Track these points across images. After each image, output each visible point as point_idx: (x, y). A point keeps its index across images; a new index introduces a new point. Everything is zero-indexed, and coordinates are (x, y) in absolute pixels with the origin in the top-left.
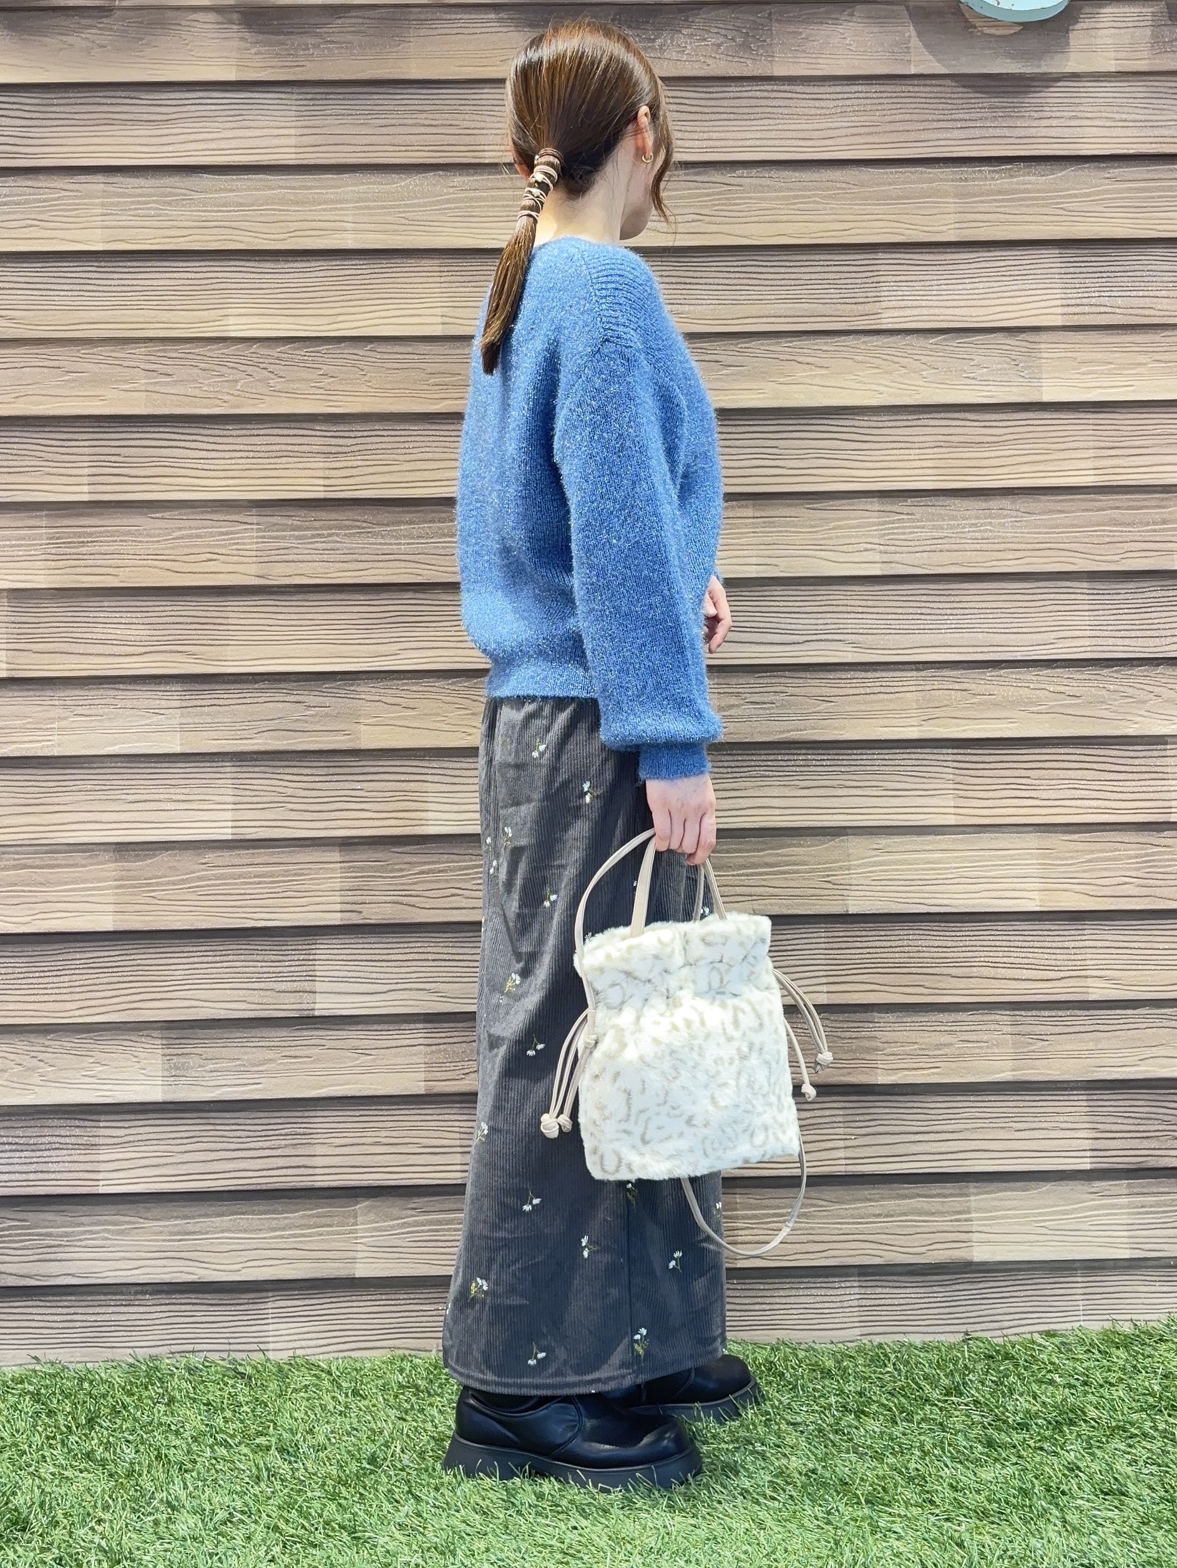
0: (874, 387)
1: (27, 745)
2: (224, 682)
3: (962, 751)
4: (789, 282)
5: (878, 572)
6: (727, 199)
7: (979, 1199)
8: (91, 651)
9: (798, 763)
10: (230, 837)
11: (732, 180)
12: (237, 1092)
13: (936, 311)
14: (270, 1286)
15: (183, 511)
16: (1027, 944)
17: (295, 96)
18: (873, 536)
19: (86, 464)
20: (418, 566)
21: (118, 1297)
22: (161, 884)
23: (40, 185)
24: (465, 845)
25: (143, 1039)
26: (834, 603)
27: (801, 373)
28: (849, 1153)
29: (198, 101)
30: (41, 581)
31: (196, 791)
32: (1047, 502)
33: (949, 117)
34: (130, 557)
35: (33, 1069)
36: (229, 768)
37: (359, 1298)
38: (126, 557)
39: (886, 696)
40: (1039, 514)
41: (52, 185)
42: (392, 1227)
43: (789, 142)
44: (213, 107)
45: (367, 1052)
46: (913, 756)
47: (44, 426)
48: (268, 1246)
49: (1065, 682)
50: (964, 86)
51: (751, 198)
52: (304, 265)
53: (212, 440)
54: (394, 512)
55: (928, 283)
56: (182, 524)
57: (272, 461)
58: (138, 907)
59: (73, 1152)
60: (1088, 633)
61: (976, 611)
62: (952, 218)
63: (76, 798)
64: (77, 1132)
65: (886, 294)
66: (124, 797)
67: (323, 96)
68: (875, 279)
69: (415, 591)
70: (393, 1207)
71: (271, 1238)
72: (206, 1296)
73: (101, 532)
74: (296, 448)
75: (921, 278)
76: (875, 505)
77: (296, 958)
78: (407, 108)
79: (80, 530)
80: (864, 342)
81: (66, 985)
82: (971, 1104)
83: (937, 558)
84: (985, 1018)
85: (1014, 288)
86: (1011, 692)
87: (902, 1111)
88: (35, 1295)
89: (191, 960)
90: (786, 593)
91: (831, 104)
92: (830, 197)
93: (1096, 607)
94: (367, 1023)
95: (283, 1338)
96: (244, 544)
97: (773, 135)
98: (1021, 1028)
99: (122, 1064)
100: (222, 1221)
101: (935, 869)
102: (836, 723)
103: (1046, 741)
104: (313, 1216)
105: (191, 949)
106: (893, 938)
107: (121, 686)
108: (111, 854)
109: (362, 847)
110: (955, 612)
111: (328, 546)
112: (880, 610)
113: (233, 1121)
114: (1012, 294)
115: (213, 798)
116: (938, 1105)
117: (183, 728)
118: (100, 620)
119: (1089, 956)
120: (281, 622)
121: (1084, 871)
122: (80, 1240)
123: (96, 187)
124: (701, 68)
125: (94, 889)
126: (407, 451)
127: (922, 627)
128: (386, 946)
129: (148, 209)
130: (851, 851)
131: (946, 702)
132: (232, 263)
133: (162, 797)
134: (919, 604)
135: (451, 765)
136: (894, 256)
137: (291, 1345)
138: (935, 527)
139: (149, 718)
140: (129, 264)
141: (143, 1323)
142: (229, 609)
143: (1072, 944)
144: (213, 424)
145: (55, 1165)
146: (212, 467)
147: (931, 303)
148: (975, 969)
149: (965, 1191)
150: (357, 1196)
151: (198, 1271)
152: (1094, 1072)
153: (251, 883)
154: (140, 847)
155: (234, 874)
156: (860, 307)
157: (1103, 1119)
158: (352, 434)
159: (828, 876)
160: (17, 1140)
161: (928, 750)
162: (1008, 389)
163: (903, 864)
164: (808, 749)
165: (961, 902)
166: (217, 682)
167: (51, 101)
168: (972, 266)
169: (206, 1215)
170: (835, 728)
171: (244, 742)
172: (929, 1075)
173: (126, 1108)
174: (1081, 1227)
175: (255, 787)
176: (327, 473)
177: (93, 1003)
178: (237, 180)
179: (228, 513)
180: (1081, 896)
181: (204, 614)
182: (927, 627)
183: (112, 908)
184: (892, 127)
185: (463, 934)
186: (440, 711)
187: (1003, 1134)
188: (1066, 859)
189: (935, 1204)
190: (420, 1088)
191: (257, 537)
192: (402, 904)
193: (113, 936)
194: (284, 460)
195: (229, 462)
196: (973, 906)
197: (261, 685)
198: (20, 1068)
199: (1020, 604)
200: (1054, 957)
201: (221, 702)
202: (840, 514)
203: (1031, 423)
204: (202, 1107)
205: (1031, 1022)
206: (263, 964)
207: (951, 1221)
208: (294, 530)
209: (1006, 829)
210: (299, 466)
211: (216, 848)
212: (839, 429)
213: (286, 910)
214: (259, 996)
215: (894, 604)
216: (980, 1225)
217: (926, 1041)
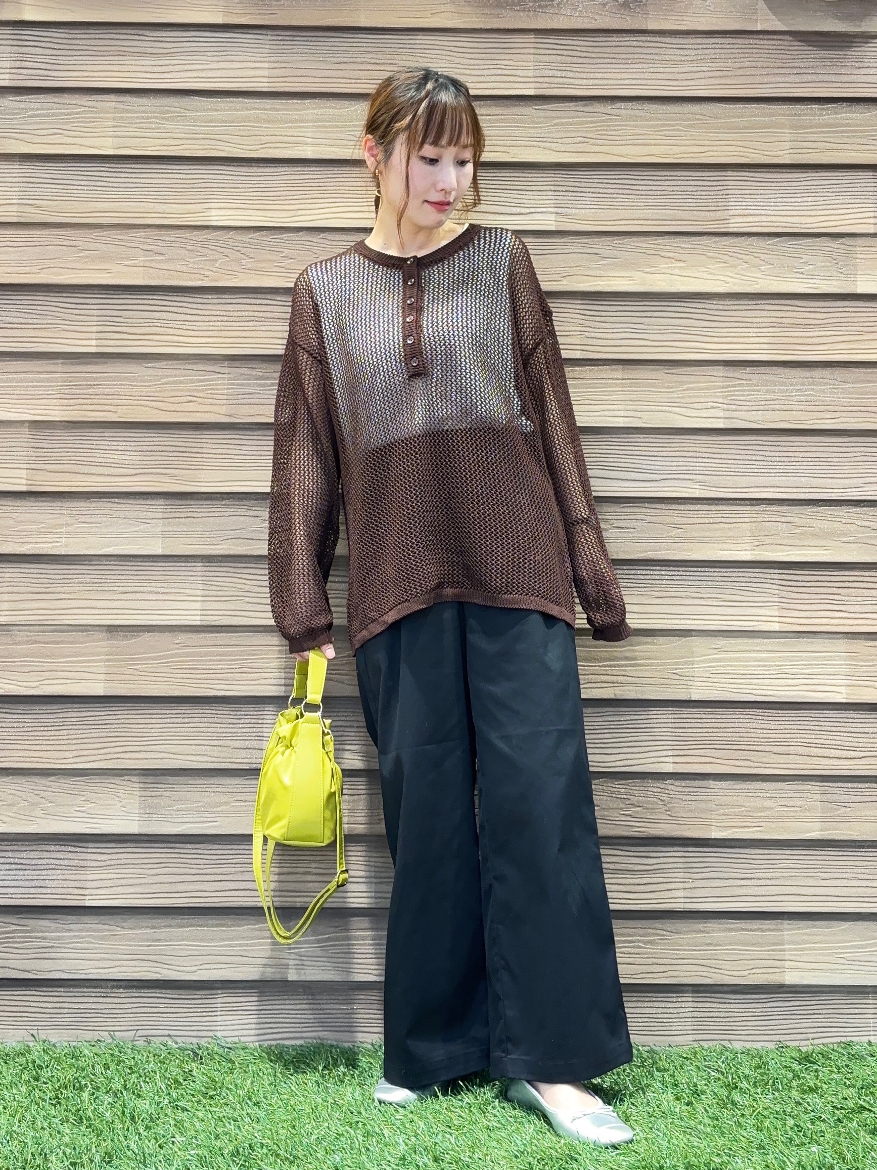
0: (722, 278)
1: (40, 545)
2: (198, 499)
3: (786, 572)
4: (656, 193)
5: (721, 426)
6: (608, 126)
7: (790, 931)
8: (93, 472)
9: (653, 577)
10: (198, 623)
11: (613, 112)
12: (198, 828)
13: (774, 219)
14: (219, 985)
15: (170, 362)
17: (269, 37)
18: (719, 397)
19: (95, 323)
21: (98, 990)
22: (144, 659)
23: (65, 102)
25: (125, 783)
26: (685, 449)
27: (663, 266)
28: (688, 893)
29: (191, 39)
30: (56, 415)
31: (172, 585)
32: (857, 373)
33: (787, 65)
34: (127, 397)
35: (35, 804)
36: (199, 567)
37: (291, 997)
38: (124, 397)
39: (726, 526)
40: (853, 383)
41: (74, 102)
42: (319, 941)
43: (658, 82)
44: (204, 44)
46: (746, 574)
47: (62, 292)
48: (219, 953)
49: (870, 518)
50: (799, 41)
51: (626, 126)
52: (272, 170)
53: (195, 306)
55: (767, 196)
56: (169, 372)
57: (241, 324)
58: (123, 677)
59: (66, 872)
61: (800, 459)
62: (787, 145)
63: (77, 589)
64: (70, 855)
65: (733, 204)
66: (115, 588)
67: (291, 38)
68: (725, 192)
71: (221, 946)
72: (168, 991)
73: (105, 377)
74: (261, 314)
75: (762, 192)
76: (720, 371)
77: (248, 721)
78: (357, 49)
79: (88, 375)
80: (715, 242)
81: (65, 738)
82: (787, 857)
83: (769, 416)
84: (799, 787)
85: (836, 202)
86: (826, 525)
87: (731, 860)
88: (32, 986)
89: (165, 721)
90: (647, 440)
91: (693, 52)
92: (691, 126)
95: (229, 1028)
96: (217, 389)
97: (646, 76)
98: (828, 796)
99: (107, 802)
100: (183, 932)
101: (760, 666)
102: (685, 546)
104: (255, 929)
105: (165, 712)
106: (727, 721)
107: (117, 500)
108: (104, 634)
110: (783, 459)
112: (722, 456)
113: (194, 851)
114: (835, 206)
115: (187, 592)
116: (760, 857)
117: (164, 535)
118: (102, 447)
120: (244, 452)
122: (70, 943)
123: (109, 104)
124: (591, 23)
125: (89, 661)
127: (756, 470)
129: (150, 123)
130: (694, 649)
131: (775, 532)
132: (216, 167)
133: (146, 589)
134: (754, 453)
136: (740, 174)
137: (235, 1033)
138: (768, 391)
139: (138, 526)
140: (133, 166)
141: (117, 1011)
142: (204, 441)
143: (871, 730)
144: (195, 294)
145: (51, 882)
146: (194, 328)
147: (769, 213)
148: (792, 748)
149: (779, 926)
151: (162, 971)
153: (214, 660)
154: (129, 629)
155: (201, 653)
156: (711, 213)
159: (676, 669)
160: (21, 861)
161: (759, 570)
162: (829, 282)
163: (736, 661)
164: (662, 566)
165: (782, 693)
166: (192, 499)
167: (75, 36)
168: (803, 183)
169: (170, 926)
170: (685, 550)
171: (213, 547)
172: (753, 832)
173: (109, 838)
174: (871, 959)
175: (220, 584)
177: (86, 752)
178: (221, 102)
179: (206, 365)
181: (184, 444)
182: (760, 471)
183: (103, 677)
184: (741, 72)
187: (811, 882)
188: (868, 661)
189: (755, 936)
191: (229, 384)
193: (103, 700)
194: (251, 324)
195: (207, 324)
196: (793, 697)
197: (227, 502)
198: (26, 803)
199: (836, 455)
200: (856, 740)
201: (195, 515)
202: (693, 378)
203: (847, 309)
204: (170, 838)
205: (836, 791)
206: (222, 726)
207: (768, 951)
208: (257, 379)
209: (820, 636)
210: (263, 328)
211: (187, 631)
212: (693, 310)
213: (241, 683)
214: (218, 751)
215: (734, 451)
216: (791, 955)
217: (752, 804)
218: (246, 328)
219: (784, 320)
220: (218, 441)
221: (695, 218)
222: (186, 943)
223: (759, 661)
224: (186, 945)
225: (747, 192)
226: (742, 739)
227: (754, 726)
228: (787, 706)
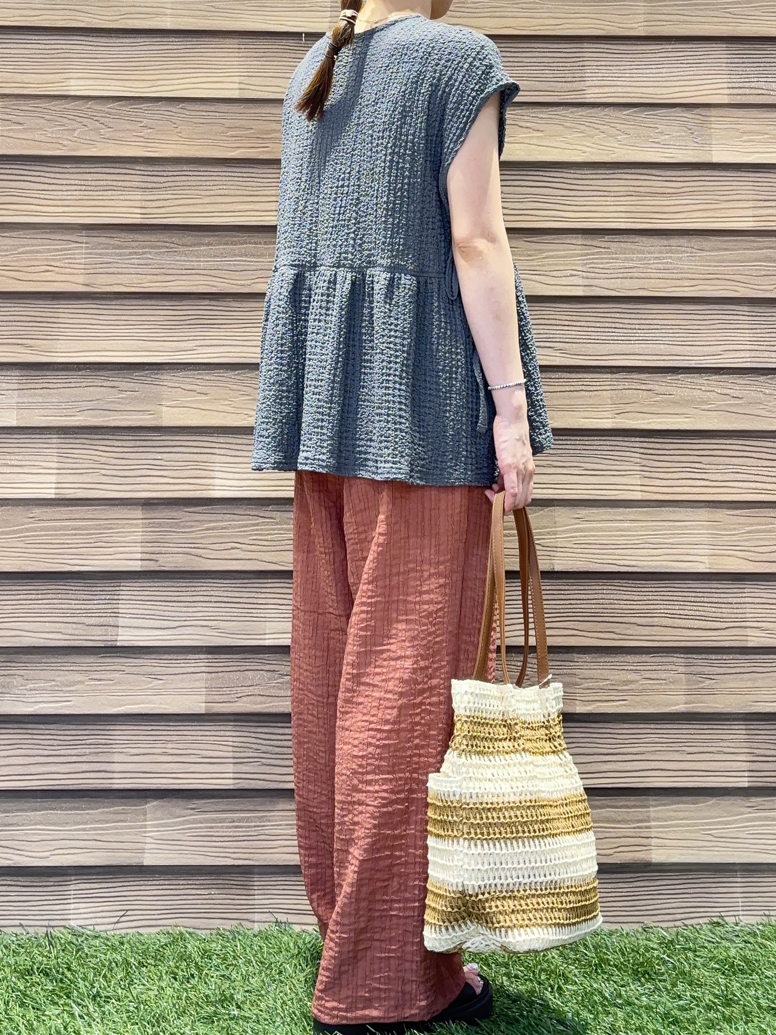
0: (579, 147)
2: (54, 370)
3: (647, 440)
5: (581, 293)
7: (657, 810)
10: (53, 496)
12: (52, 708)
13: (629, 89)
14: (73, 872)
15: (27, 232)
16: (698, 599)
18: (578, 265)
20: (214, 279)
24: (245, 507)
26: (546, 317)
27: (521, 135)
31: (27, 458)
32: (715, 241)
36: (55, 439)
37: (146, 883)
39: (586, 394)
40: (709, 251)
42: (176, 824)
45: (159, 677)
46: (608, 443)
48: (72, 837)
49: (730, 386)
53: (52, 175)
54: (196, 236)
55: (622, 68)
56: (26, 241)
57: (100, 193)
60: (748, 347)
61: (659, 327)
62: (643, 17)
65: (589, 75)
68: (581, 64)
69: (210, 299)
70: (176, 807)
71: (75, 830)
72: (20, 878)
75: (617, 63)
76: (579, 240)
77: (103, 597)
80: (572, 112)
82: (652, 731)
83: (628, 284)
84: (664, 660)
86: (687, 393)
87: (595, 735)
89: (18, 597)
93: (755, 326)
94: (159, 653)
95: (83, 916)
96: (75, 259)
98: (692, 668)
100: (35, 816)
101: (622, 536)
103: (715, 434)
104: (110, 813)
105: (18, 588)
106: (590, 592)
109: (160, 507)
110: (642, 327)
111: (143, 262)
112: (582, 324)
113: (47, 732)
115: (41, 464)
116: (625, 731)
117: (20, 406)
119: (748, 610)
120: (101, 322)
121: (745, 541)
126: (208, 188)
127: (616, 338)
128: (177, 589)
130: (557, 519)
131: (635, 400)
132: (74, 38)
134: (613, 320)
135: (234, 441)
136: (596, 46)
138: (626, 259)
142: (61, 310)
143: (735, 600)
144: (54, 163)
146: (52, 197)
147: (625, 83)
148: (656, 619)
149: (645, 803)
150: (147, 797)
151: (13, 857)
152: (751, 706)
153: (69, 535)
155: (55, 526)
156: (568, 84)
157: (759, 745)
158: (165, 174)
161: (621, 439)
162: (685, 152)
163: (600, 531)
165: (645, 563)
166: (48, 370)
168: (658, 55)
169: (23, 810)
171: (69, 418)
172: (617, 706)
174: (740, 835)
175: (75, 455)
176: (144, 204)
179: (63, 234)
180: (742, 561)
181: (41, 314)
182: (620, 339)
185: (240, 581)
186: (227, 396)
187: (677, 757)
188: (731, 530)
189: (622, 813)
190: (201, 709)
191: (86, 254)
192: (190, 554)
194: (110, 193)
195: (65, 193)
196: (655, 567)
197: (84, 373)
199: (694, 322)
200: (720, 610)
201: (51, 386)
202: (551, 246)
203: (703, 178)
204: (22, 719)
205: (701, 664)
206: (77, 602)
207: (634, 828)
208: (116, 249)
209: (682, 505)
210: (122, 198)
211: (42, 505)
212: (551, 179)
213: (96, 557)
214: (73, 628)
215: (594, 319)
216: (658, 832)
217: (617, 677)
218: (104, 198)
219: (641, 189)
220: (75, 311)
221: (552, 89)
222: (39, 827)
223: (621, 531)
224: (39, 830)
225: (603, 63)
226: (606, 611)
227: (617, 597)
228: (650, 576)
